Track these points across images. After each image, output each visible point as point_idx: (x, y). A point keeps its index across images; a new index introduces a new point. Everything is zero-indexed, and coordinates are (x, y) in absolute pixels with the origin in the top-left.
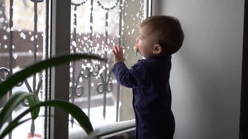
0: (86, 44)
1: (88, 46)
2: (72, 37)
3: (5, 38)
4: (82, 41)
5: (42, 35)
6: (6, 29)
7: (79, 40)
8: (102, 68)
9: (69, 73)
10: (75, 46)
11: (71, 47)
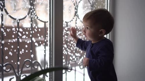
0: (72, 45)
1: (73, 47)
2: (64, 42)
3: (26, 46)
4: (70, 44)
5: (47, 43)
6: (27, 41)
7: (68, 44)
8: (81, 58)
9: (62, 62)
10: (66, 47)
11: (64, 48)
